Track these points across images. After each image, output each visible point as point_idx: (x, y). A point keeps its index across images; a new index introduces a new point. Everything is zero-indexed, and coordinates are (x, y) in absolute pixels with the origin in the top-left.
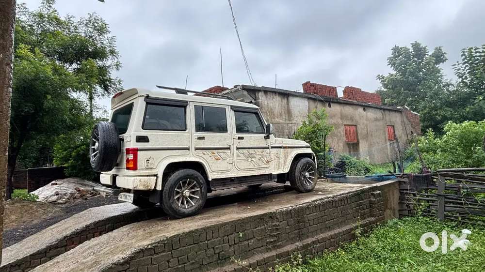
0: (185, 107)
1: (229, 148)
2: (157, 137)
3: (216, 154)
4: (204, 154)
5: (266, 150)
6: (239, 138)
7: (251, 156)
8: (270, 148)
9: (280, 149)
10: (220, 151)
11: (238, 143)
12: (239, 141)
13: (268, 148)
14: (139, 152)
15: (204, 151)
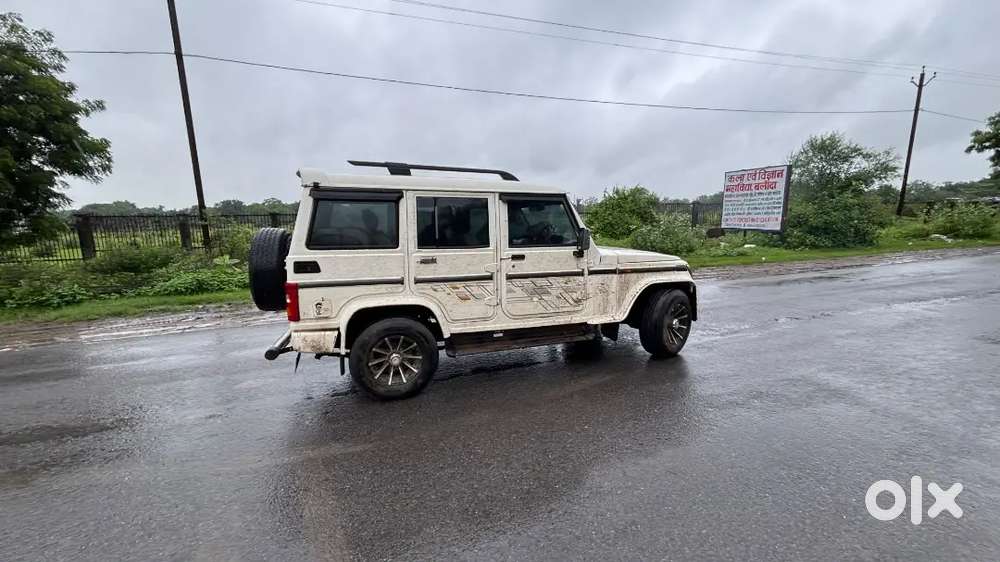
0: (397, 202)
1: (490, 278)
2: (336, 263)
3: (462, 289)
4: (435, 290)
5: (575, 278)
6: (515, 257)
7: (540, 292)
8: (586, 272)
9: (610, 276)
10: (469, 283)
11: (510, 267)
12: (514, 262)
13: (581, 274)
14: (300, 291)
15: (434, 285)
